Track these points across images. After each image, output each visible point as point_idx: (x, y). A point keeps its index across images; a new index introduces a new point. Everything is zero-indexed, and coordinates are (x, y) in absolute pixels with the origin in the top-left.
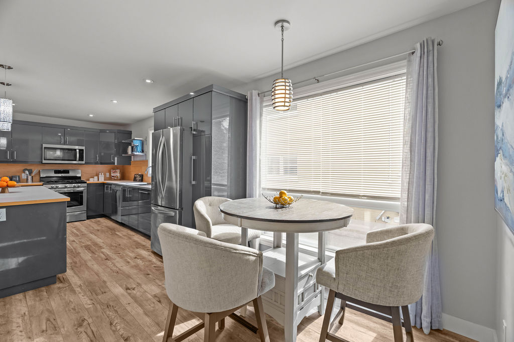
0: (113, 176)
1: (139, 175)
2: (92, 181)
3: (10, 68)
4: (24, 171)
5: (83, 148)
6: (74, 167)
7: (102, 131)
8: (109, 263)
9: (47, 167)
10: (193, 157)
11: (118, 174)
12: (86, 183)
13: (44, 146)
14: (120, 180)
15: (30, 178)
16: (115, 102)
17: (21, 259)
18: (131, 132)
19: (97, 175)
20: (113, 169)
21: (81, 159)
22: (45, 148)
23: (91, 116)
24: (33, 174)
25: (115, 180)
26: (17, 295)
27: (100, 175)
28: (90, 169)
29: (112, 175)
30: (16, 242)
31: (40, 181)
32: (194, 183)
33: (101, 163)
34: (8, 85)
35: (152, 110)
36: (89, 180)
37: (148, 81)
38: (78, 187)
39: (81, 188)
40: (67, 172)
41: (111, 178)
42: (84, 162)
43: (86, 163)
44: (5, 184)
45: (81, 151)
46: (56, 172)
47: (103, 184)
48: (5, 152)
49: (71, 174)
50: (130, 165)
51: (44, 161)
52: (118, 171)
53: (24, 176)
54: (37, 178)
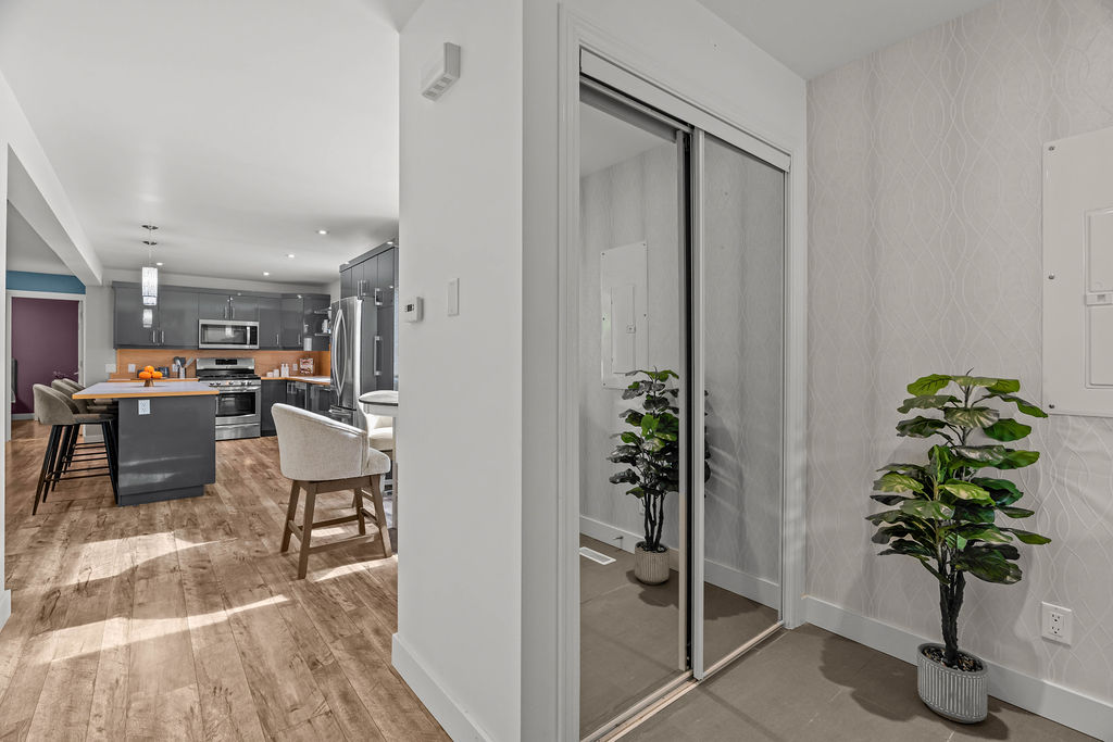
0: (303, 369)
2: (270, 376)
3: (154, 228)
4: (174, 361)
5: (256, 324)
6: (245, 355)
7: (285, 296)
8: (271, 483)
9: (206, 355)
10: (377, 338)
11: (310, 366)
12: (259, 378)
13: (202, 322)
14: (314, 375)
15: (182, 370)
16: (291, 256)
17: (167, 475)
18: (329, 296)
19: (279, 367)
20: (304, 357)
21: (253, 341)
22: (203, 325)
23: (266, 274)
24: (186, 366)
25: (306, 375)
26: (161, 503)
27: (282, 368)
28: (266, 357)
29: (302, 367)
30: (163, 459)
31: (197, 375)
32: (377, 373)
33: (284, 349)
34: (153, 244)
35: (338, 269)
36: (265, 375)
37: (323, 232)
38: (249, 385)
39: (254, 387)
40: (234, 362)
41: (299, 373)
42: (257, 347)
43: (261, 348)
44: (149, 375)
45: (254, 329)
46: (219, 362)
47: (286, 381)
48: (150, 331)
49: (240, 365)
50: (328, 351)
51: (201, 346)
52: (311, 360)
53: (174, 368)
54: (193, 372)
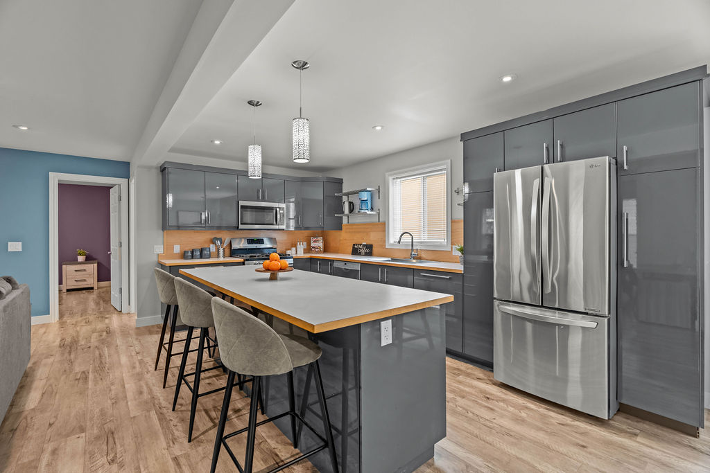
0: (314, 247)
1: (364, 245)
4: (212, 241)
5: (284, 205)
11: (321, 244)
13: (241, 203)
14: (324, 252)
15: (221, 250)
18: (342, 179)
20: (315, 237)
21: (282, 222)
22: (242, 206)
24: (224, 246)
25: (317, 252)
27: (298, 246)
28: (283, 237)
29: (312, 245)
40: (261, 241)
41: (311, 250)
42: (284, 227)
45: (282, 211)
46: (250, 241)
47: (310, 260)
49: (267, 244)
50: (341, 229)
51: (240, 226)
52: (321, 239)
53: (213, 248)
54: (228, 251)
